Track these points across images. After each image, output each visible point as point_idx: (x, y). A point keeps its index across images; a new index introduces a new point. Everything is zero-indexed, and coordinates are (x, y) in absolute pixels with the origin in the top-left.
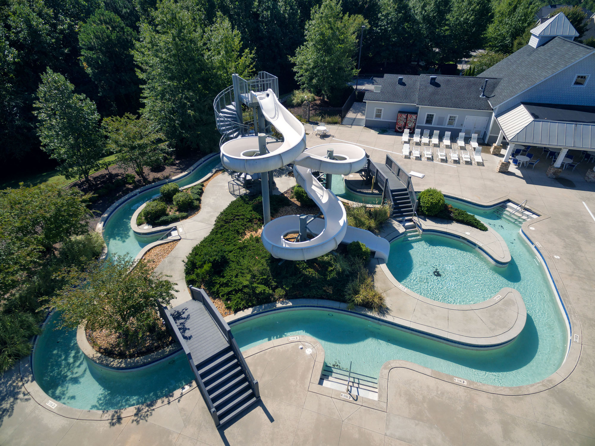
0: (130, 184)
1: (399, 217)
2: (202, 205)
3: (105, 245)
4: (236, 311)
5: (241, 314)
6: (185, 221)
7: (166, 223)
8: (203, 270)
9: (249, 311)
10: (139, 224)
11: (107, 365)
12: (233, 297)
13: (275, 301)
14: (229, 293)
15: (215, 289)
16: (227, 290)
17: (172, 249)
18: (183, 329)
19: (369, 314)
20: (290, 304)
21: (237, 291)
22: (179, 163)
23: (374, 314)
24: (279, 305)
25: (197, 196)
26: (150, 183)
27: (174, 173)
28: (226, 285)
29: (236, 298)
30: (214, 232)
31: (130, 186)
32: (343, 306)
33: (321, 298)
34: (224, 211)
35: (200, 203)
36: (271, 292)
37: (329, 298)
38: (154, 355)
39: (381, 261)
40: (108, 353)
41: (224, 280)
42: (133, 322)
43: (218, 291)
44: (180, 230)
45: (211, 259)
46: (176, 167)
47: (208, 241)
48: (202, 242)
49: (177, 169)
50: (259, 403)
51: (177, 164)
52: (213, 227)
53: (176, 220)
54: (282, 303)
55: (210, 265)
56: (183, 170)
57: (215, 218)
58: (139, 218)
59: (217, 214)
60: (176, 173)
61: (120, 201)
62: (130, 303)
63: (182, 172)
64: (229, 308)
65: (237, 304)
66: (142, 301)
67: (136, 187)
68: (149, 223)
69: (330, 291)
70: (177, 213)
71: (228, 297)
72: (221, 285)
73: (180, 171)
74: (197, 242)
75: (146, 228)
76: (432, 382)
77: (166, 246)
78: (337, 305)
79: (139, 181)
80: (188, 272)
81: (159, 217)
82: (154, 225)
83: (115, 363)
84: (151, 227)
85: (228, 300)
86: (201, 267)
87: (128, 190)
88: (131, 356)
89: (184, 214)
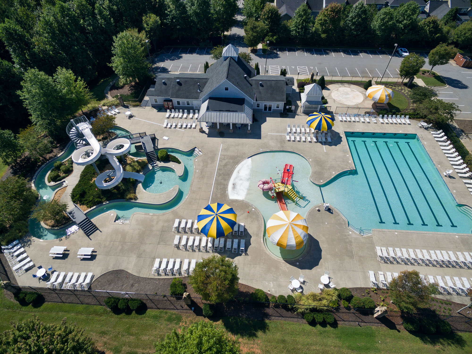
0: (39, 162)
1: (151, 162)
2: (74, 169)
3: (38, 193)
4: (90, 208)
5: (92, 208)
6: (68, 177)
7: (60, 180)
8: (77, 197)
9: (95, 207)
10: (49, 182)
11: (54, 229)
12: (89, 204)
13: (103, 202)
14: (87, 203)
15: (82, 202)
16: (86, 202)
17: (65, 190)
18: (73, 216)
19: (132, 201)
20: (108, 202)
21: (90, 202)
22: (60, 146)
23: (134, 201)
24: (104, 203)
25: (71, 165)
26: (48, 160)
27: (59, 152)
28: (86, 200)
29: (90, 204)
30: (80, 181)
31: (39, 164)
32: (124, 200)
33: (117, 199)
34: (83, 171)
35: (73, 168)
36: (101, 200)
37: (120, 198)
38: (67, 224)
39: (140, 182)
40: (53, 226)
41: (85, 199)
42: (58, 217)
43: (83, 202)
44: (67, 182)
45: (79, 193)
46: (58, 149)
47: (78, 186)
48: (76, 186)
49: (59, 150)
50: (98, 229)
51: (58, 146)
52: (79, 179)
53: (64, 178)
54: (105, 202)
55: (79, 195)
56: (62, 150)
57: (79, 175)
58: (48, 180)
59: (80, 173)
60: (59, 153)
61: (37, 172)
62: (55, 212)
63: (62, 152)
64: (88, 207)
65: (90, 206)
66: (58, 211)
67: (42, 164)
68: (53, 181)
69: (119, 197)
70: (64, 174)
71: (87, 204)
72: (84, 201)
73: (60, 151)
74: (74, 187)
75: (53, 183)
76: (143, 216)
77: (62, 189)
78: (122, 200)
79: (43, 160)
80: (72, 198)
81: (56, 178)
82: (56, 182)
83: (56, 228)
84: (54, 183)
85: (87, 205)
86: (76, 196)
87: (40, 166)
88: (60, 226)
89: (67, 175)
